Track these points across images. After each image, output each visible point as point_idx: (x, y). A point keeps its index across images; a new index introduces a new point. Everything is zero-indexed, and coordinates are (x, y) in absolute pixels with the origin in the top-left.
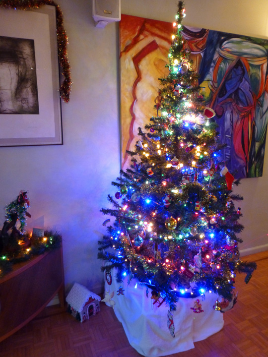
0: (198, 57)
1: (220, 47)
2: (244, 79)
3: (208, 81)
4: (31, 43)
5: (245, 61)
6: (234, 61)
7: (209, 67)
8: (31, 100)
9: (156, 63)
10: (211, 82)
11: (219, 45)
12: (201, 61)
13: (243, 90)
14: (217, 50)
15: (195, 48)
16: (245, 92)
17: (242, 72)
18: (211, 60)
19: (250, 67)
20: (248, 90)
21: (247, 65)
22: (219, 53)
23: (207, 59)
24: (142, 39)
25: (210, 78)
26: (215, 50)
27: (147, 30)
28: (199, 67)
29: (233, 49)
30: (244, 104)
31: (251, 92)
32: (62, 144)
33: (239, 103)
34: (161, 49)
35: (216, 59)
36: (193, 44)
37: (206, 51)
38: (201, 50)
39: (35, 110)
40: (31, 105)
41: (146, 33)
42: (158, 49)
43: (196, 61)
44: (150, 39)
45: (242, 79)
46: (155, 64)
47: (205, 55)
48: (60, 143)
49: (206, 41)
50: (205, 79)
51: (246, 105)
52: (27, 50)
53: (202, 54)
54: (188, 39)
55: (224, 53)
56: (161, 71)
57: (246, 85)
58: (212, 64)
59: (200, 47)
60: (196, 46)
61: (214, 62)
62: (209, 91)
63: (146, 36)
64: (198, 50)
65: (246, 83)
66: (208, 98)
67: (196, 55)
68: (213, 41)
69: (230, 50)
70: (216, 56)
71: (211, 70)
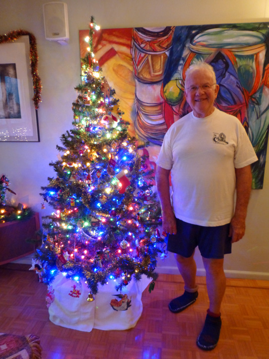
0: (162, 57)
1: (191, 42)
2: (227, 74)
3: (176, 80)
4: (14, 66)
5: (229, 53)
6: (212, 55)
7: (177, 65)
8: (15, 108)
9: (115, 68)
10: (180, 81)
11: (189, 40)
12: (167, 60)
13: (226, 86)
14: (187, 45)
15: (158, 48)
16: (229, 88)
17: (224, 65)
18: (180, 57)
19: (237, 59)
20: (234, 86)
21: (232, 58)
22: (189, 48)
23: (174, 57)
24: (100, 49)
25: (179, 76)
26: (184, 46)
27: (105, 40)
28: (163, 67)
29: (210, 41)
30: (230, 103)
31: (239, 88)
32: (39, 141)
33: (221, 100)
34: (120, 54)
35: (186, 56)
36: (156, 45)
37: (172, 48)
38: (166, 49)
39: (18, 116)
40: (16, 111)
41: (104, 42)
42: (117, 55)
43: (160, 61)
44: (108, 47)
45: (225, 74)
46: (114, 70)
47: (171, 54)
48: (37, 140)
49: (172, 39)
50: (173, 79)
51: (232, 102)
52: (11, 71)
53: (167, 53)
54: (150, 40)
55: (195, 48)
56: (121, 75)
57: (231, 80)
58: (181, 62)
59: (165, 46)
60: (159, 46)
61: (183, 60)
62: (179, 91)
63: (104, 45)
64: (163, 49)
65: (232, 77)
66: (177, 98)
67: (160, 55)
68: (181, 37)
69: (205, 43)
70: (186, 53)
71: (180, 68)
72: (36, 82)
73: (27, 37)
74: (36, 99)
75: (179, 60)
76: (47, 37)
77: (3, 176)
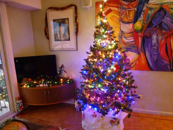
0: (133, 11)
1: (147, 3)
2: (165, 17)
3: (140, 21)
4: (68, 19)
5: (166, 7)
6: (158, 8)
7: (140, 14)
8: (68, 36)
9: (111, 17)
10: (142, 21)
11: (146, 2)
12: (135, 12)
13: (165, 23)
14: (145, 5)
15: (131, 7)
16: (167, 23)
17: (164, 13)
18: (142, 10)
19: (170, 10)
20: (169, 22)
21: (168, 9)
22: (146, 6)
23: (139, 11)
24: (105, 9)
25: (141, 19)
26: (144, 5)
27: (107, 5)
28: (134, 15)
29: (156, 2)
30: (167, 30)
31: (172, 23)
32: (77, 50)
33: (162, 29)
34: (113, 11)
35: (145, 10)
36: (130, 6)
37: (138, 7)
38: (135, 7)
39: (69, 40)
40: (68, 38)
41: (106, 6)
42: (112, 12)
43: (132, 13)
44: (108, 8)
45: (164, 17)
46: (111, 18)
47: (138, 9)
48: (76, 50)
49: (138, 3)
50: (138, 20)
51: (168, 30)
52: (67, 21)
53: (136, 9)
54: (127, 4)
55: (149, 6)
56: (114, 20)
57: (168, 19)
58: (142, 13)
59: (134, 6)
60: (132, 6)
61: (144, 11)
62: (141, 26)
63: (106, 8)
64: (133, 8)
65: (168, 18)
66: (140, 29)
67: (132, 10)
68: (142, 1)
69: (154, 3)
70: (145, 8)
71: (142, 15)
72: (77, 25)
73: (74, 7)
74: (77, 33)
75: (141, 12)
76: (83, 6)
77: (63, 65)
